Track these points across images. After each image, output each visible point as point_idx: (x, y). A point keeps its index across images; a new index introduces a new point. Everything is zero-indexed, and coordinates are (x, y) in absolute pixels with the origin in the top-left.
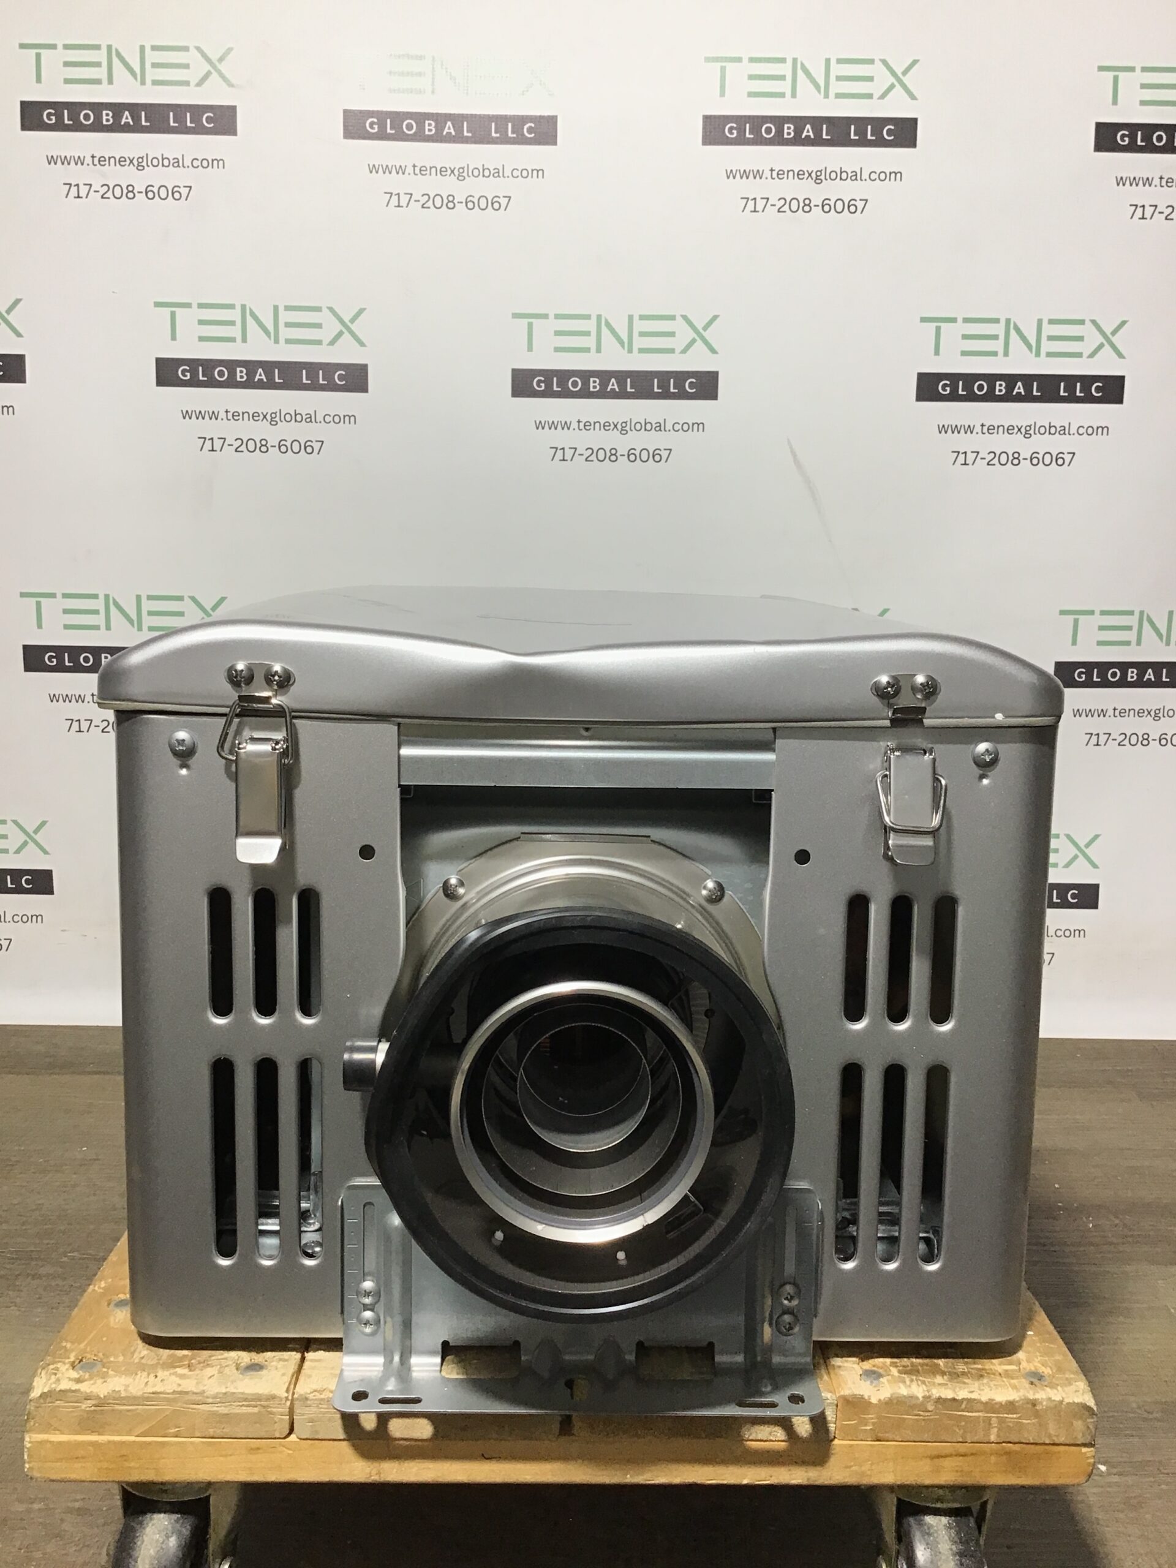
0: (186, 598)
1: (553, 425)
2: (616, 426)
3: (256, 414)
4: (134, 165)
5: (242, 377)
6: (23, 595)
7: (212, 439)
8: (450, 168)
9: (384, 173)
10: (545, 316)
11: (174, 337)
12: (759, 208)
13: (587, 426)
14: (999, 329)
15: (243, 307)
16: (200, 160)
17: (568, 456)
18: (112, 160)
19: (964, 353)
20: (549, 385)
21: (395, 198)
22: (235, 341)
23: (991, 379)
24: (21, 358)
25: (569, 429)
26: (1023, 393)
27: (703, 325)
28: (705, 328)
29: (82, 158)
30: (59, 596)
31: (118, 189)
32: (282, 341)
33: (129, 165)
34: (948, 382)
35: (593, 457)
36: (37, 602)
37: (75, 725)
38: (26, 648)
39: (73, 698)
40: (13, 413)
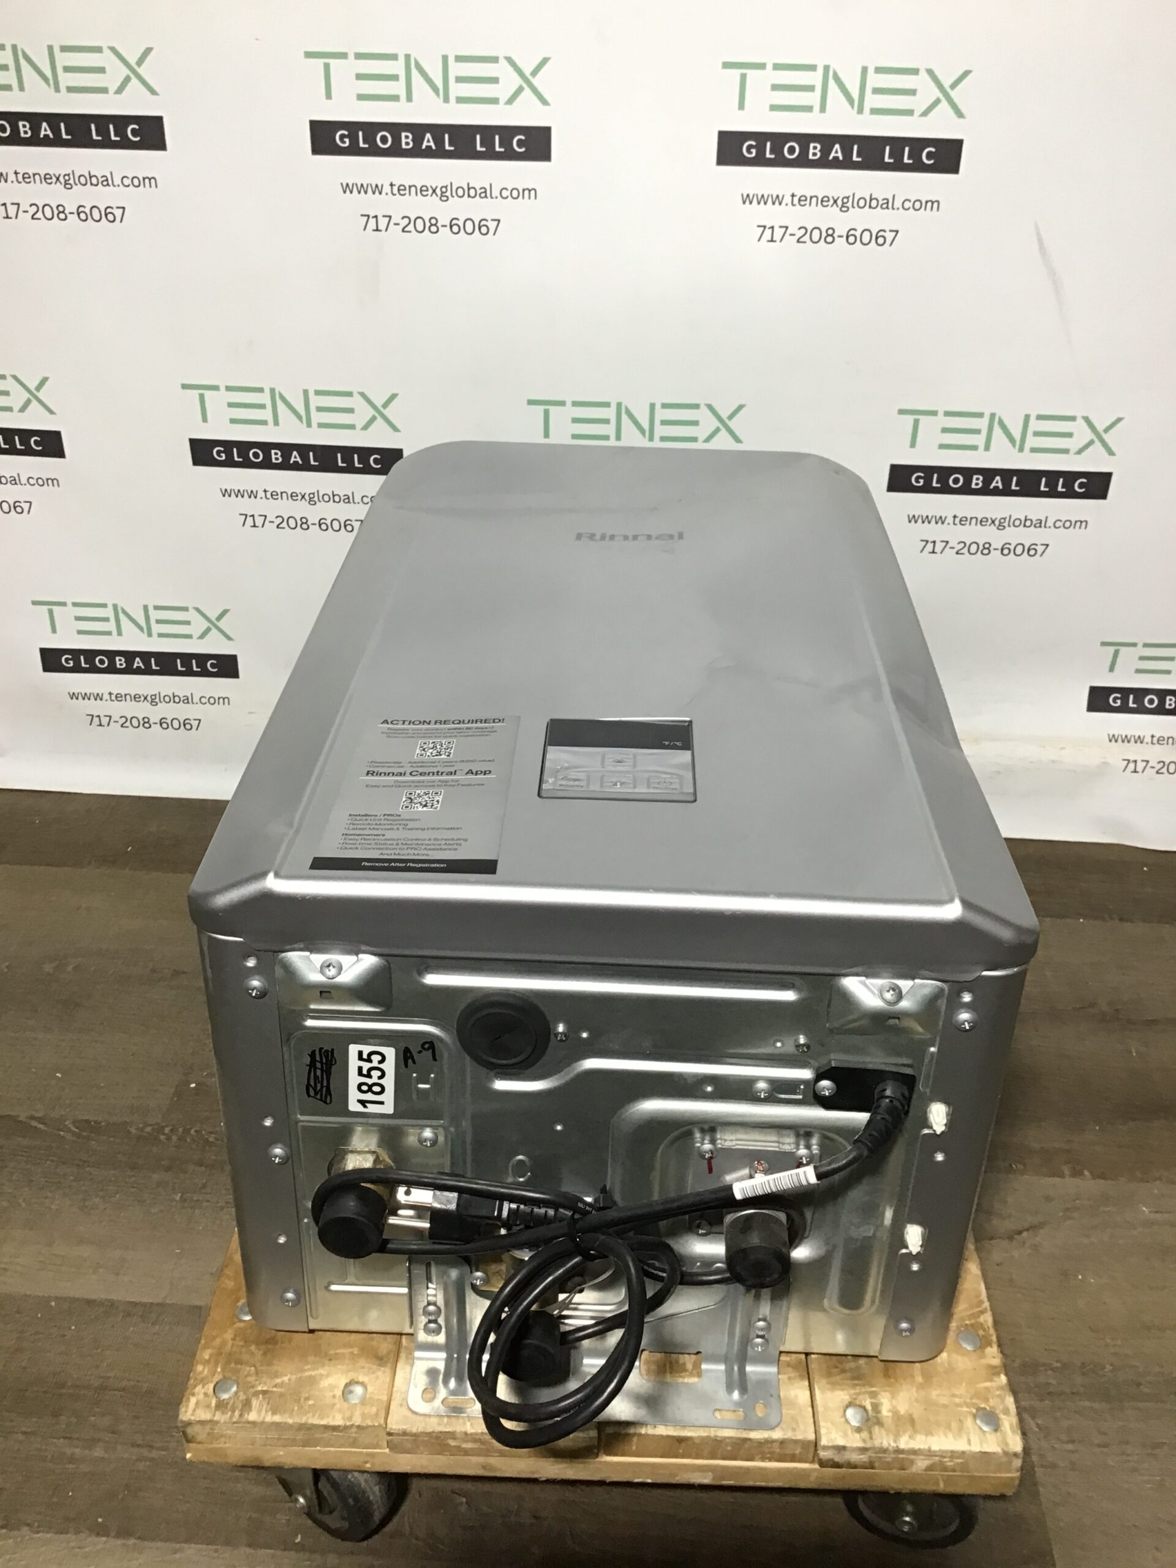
0: (355, 394)
1: (762, 200)
2: (835, 201)
3: (424, 188)
5: (407, 144)
6: (185, 387)
7: (376, 217)
10: (762, 66)
11: (329, 96)
13: (803, 200)
15: (408, 57)
17: (777, 237)
20: (761, 149)
22: (399, 100)
24: (158, 121)
25: (780, 204)
27: (951, 82)
28: (953, 86)
30: (223, 388)
32: (452, 98)
35: (807, 238)
36: (199, 394)
37: (250, 521)
38: (193, 442)
39: (246, 494)
40: (156, 186)
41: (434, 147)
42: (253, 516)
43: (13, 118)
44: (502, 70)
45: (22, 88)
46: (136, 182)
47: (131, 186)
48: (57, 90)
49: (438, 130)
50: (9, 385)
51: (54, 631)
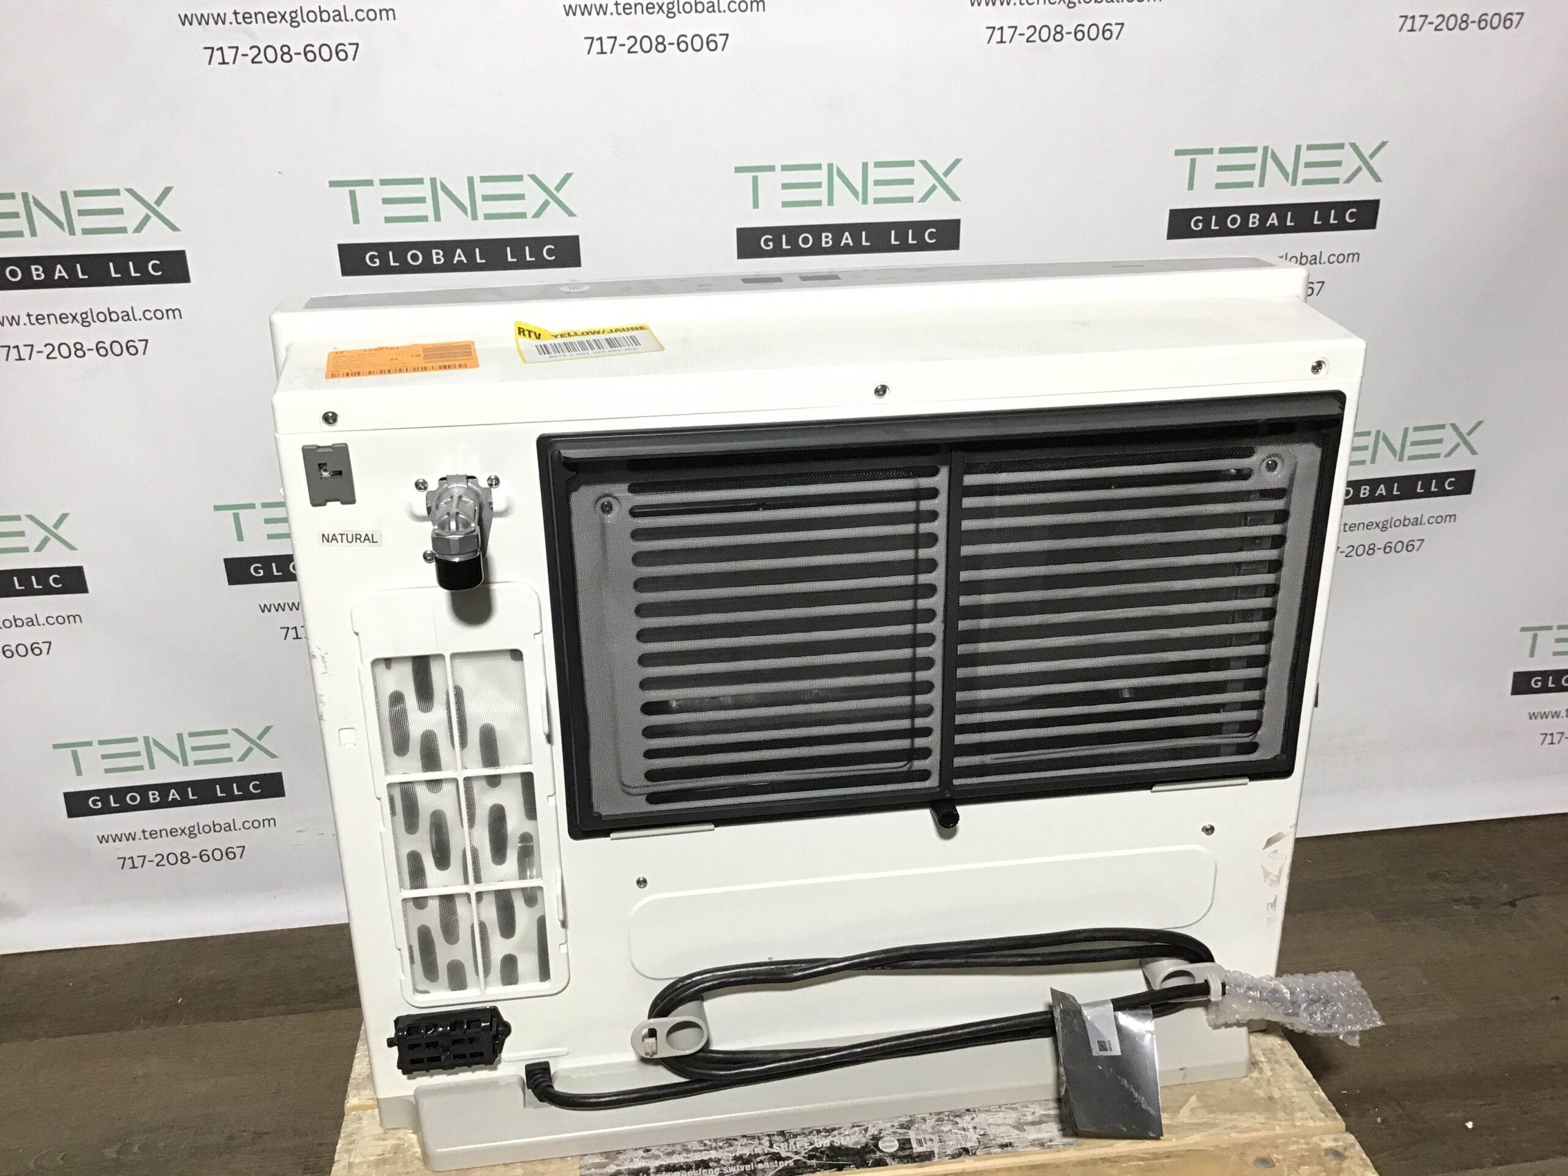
4: (287, 22)
5: (438, 260)
6: (217, 508)
8: (658, 4)
9: (583, 14)
10: (772, 168)
11: (356, 220)
12: (1006, 38)
14: (1256, 159)
15: (433, 181)
16: (365, 12)
18: (259, 16)
19: (1219, 186)
20: (777, 242)
21: (597, 44)
22: (427, 220)
23: (1245, 211)
24: (181, 254)
26: (1277, 224)
27: (944, 170)
29: (223, 17)
30: (258, 506)
31: (270, 52)
32: (480, 216)
33: (281, 22)
34: (1201, 218)
36: (234, 514)
38: (226, 561)
39: (286, 605)
40: (181, 318)
41: (465, 261)
42: (295, 628)
43: (24, 263)
44: (527, 187)
45: (33, 233)
46: (159, 314)
47: (154, 318)
48: (72, 232)
49: (468, 246)
50: (25, 525)
51: (79, 772)
